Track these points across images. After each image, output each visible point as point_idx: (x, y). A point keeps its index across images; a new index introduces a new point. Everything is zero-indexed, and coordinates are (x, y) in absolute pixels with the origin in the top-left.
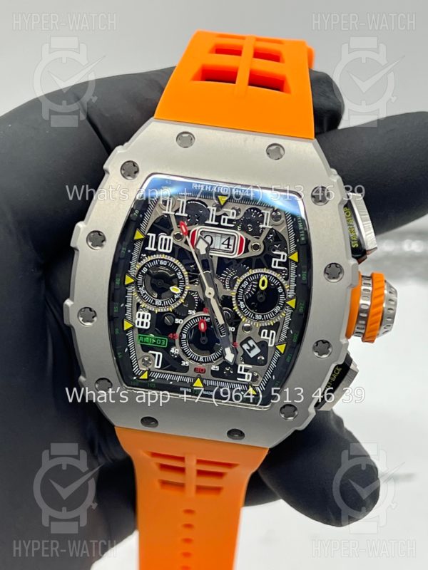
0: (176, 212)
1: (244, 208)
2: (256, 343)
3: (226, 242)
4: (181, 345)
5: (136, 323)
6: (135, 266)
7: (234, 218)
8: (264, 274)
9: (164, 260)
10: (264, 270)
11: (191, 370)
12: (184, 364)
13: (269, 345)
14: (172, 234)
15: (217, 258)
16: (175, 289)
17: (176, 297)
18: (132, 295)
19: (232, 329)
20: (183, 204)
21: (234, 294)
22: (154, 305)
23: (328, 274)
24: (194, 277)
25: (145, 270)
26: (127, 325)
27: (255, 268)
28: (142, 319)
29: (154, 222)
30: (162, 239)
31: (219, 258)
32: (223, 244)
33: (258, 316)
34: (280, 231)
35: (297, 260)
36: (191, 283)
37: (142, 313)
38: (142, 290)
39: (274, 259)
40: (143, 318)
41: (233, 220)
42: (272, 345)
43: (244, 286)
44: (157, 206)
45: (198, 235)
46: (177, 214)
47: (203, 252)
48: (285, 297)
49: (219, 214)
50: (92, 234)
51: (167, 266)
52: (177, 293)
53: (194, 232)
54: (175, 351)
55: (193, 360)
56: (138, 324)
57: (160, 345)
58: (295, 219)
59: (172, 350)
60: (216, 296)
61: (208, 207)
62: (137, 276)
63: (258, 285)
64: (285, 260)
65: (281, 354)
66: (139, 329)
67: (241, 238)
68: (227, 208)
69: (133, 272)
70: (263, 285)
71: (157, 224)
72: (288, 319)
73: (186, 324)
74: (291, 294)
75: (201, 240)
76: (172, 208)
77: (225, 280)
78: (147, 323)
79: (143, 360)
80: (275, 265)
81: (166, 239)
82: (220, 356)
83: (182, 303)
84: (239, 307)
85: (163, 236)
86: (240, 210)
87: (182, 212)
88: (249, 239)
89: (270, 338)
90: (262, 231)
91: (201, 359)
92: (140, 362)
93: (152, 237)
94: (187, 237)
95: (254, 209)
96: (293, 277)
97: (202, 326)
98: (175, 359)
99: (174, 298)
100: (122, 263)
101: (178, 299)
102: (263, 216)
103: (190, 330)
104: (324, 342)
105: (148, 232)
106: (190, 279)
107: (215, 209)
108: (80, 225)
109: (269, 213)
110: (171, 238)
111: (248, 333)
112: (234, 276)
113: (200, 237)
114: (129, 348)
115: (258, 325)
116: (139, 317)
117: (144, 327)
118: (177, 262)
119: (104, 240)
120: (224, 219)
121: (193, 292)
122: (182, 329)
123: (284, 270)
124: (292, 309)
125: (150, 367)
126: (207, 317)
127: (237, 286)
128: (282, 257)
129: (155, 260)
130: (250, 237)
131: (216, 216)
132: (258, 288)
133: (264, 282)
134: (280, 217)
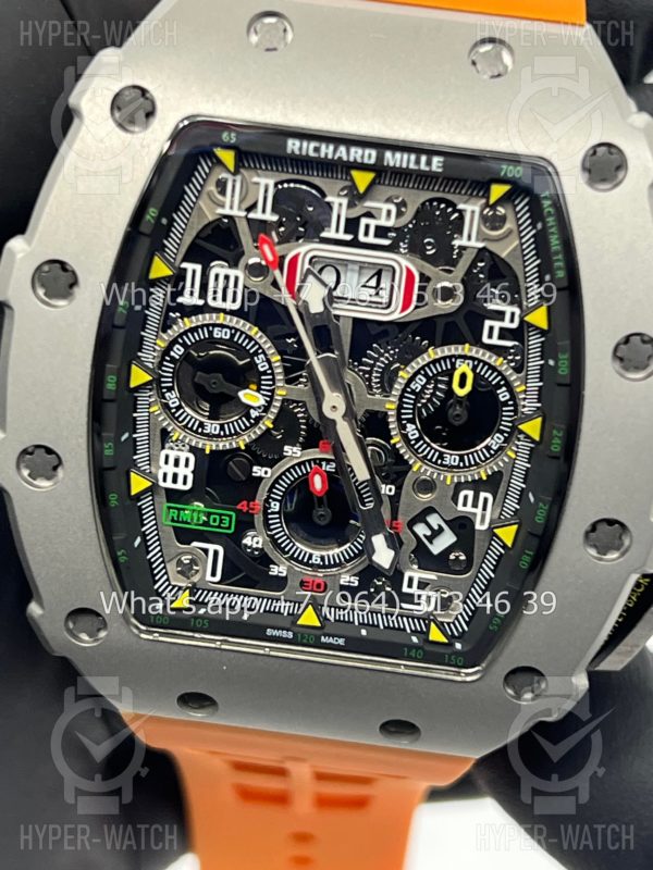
0: (249, 210)
1: (416, 198)
2: (446, 521)
3: (373, 283)
4: (267, 525)
5: (160, 477)
6: (154, 342)
7: (390, 223)
8: (465, 357)
9: (222, 326)
10: (466, 349)
11: (293, 583)
12: (275, 570)
13: (478, 526)
14: (242, 263)
15: (351, 321)
16: (250, 397)
17: (254, 414)
18: (149, 410)
19: (387, 490)
20: (266, 191)
21: (393, 406)
22: (202, 434)
23: (621, 359)
24: (295, 366)
25: (178, 351)
26: (138, 484)
27: (443, 345)
28: (175, 467)
29: (197, 236)
30: (217, 276)
31: (356, 320)
32: (364, 286)
33: (452, 458)
34: (503, 255)
35: (544, 325)
36: (289, 381)
37: (173, 455)
38: (173, 398)
39: (488, 323)
40: (177, 463)
41: (388, 229)
42: (485, 527)
43: (417, 386)
44: (204, 196)
45: (303, 266)
46: (251, 215)
47: (316, 307)
48: (515, 411)
49: (355, 213)
50: (46, 268)
51: (230, 343)
52: (256, 404)
53: (294, 260)
54: (254, 541)
55: (296, 560)
56: (165, 480)
57: (219, 527)
58: (539, 226)
59: (247, 541)
60: (349, 414)
61: (329, 199)
62: (161, 365)
63: (450, 383)
64: (515, 325)
65: (504, 546)
66: (167, 490)
67: (409, 273)
68: (372, 200)
69: (149, 356)
70: (462, 384)
71: (205, 239)
72: (522, 464)
73: (280, 477)
74: (529, 405)
75: (311, 278)
76: (241, 202)
77: (370, 373)
78: (185, 478)
79: (180, 563)
80: (490, 336)
81: (227, 277)
82: (361, 553)
83: (268, 430)
84: (405, 437)
85: (219, 269)
86: (404, 203)
87: (264, 211)
88: (427, 273)
89: (479, 511)
90: (460, 255)
91: (316, 560)
92: (172, 567)
93: (194, 272)
94: (277, 273)
95: (440, 200)
96: (534, 363)
97: (318, 483)
98: (255, 559)
99: (248, 417)
100: (120, 336)
101: (258, 419)
102: (461, 218)
103: (289, 493)
104: (611, 522)
105: (184, 260)
106: (287, 371)
107: (345, 201)
108: (16, 244)
109: (477, 209)
110: (239, 273)
111: (426, 498)
112: (391, 363)
113: (309, 272)
114: (144, 535)
115: (450, 478)
116: (166, 462)
117: (179, 486)
118: (254, 331)
119: (74, 283)
120: (367, 227)
121: (294, 401)
122: (270, 491)
123: (512, 348)
124: (533, 441)
125: (196, 579)
126: (328, 461)
127: (398, 387)
128: (508, 317)
129: (202, 327)
130: (430, 270)
131: (347, 220)
132: (450, 392)
133: (463, 377)
134: (503, 219)
